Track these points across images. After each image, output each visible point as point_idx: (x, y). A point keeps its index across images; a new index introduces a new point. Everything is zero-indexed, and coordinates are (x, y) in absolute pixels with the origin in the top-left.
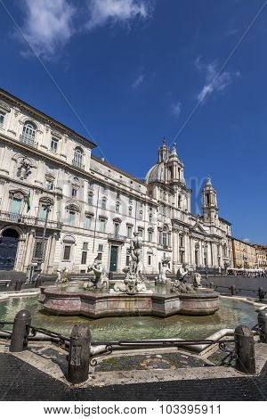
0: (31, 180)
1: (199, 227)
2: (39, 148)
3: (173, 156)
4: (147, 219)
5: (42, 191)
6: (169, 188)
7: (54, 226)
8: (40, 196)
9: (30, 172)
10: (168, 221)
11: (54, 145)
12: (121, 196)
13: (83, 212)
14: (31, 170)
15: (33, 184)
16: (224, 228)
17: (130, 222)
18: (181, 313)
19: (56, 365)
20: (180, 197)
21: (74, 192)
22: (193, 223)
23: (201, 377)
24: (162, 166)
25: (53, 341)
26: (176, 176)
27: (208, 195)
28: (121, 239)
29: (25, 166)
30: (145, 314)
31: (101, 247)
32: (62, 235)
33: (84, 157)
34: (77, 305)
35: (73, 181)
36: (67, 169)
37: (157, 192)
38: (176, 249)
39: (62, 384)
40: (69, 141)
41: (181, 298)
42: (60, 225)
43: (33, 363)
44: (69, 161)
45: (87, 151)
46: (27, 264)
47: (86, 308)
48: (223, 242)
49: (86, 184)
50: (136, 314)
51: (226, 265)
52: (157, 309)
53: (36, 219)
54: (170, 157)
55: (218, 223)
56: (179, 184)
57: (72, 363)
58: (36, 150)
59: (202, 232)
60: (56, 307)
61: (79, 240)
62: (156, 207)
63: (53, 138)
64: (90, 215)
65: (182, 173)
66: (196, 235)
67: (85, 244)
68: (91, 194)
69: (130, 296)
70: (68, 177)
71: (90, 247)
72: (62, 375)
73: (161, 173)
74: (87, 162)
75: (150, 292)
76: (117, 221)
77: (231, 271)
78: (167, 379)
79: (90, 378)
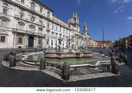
0: (35, 22)
1: (82, 36)
2: (37, 12)
3: (76, 16)
4: (69, 34)
5: (39, 25)
6: (74, 25)
7: (43, 36)
8: (38, 27)
9: (35, 20)
10: (74, 34)
11: (41, 11)
12: (61, 27)
13: (51, 32)
14: (35, 19)
15: (36, 23)
16: (89, 36)
17: (64, 35)
18: (84, 57)
19: (57, 74)
20: (77, 28)
21: (48, 26)
22: (80, 35)
23: (104, 76)
24: (73, 19)
25: (51, 66)
26: (76, 21)
27: (85, 27)
28: (62, 39)
29: (33, 17)
30: (74, 58)
31: (56, 41)
32: (46, 38)
33: (50, 15)
34: (55, 56)
35: (47, 23)
36: (46, 19)
37: (71, 26)
38: (76, 42)
39: (62, 81)
40: (45, 10)
41: (84, 53)
42: (45, 35)
43: (49, 74)
44: (46, 16)
45: (51, 13)
46: (37, 46)
47: (58, 56)
48: (88, 40)
49: (51, 23)
50: (72, 58)
51: (88, 46)
52: (78, 56)
53: (38, 34)
54: (75, 16)
55: (87, 35)
56: (77, 24)
57: (65, 74)
58: (36, 12)
59: (82, 38)
60: (49, 56)
61: (50, 39)
62: (71, 30)
63: (40, 9)
64: (53, 33)
65: (78, 21)
66: (81, 38)
67: (52, 40)
68: (53, 27)
69: (70, 53)
70: (46, 21)
71: (53, 41)
72: (61, 78)
73: (72, 21)
74: (51, 17)
75: (76, 52)
76: (60, 35)
77: (89, 47)
78: (95, 77)
79: (70, 78)
